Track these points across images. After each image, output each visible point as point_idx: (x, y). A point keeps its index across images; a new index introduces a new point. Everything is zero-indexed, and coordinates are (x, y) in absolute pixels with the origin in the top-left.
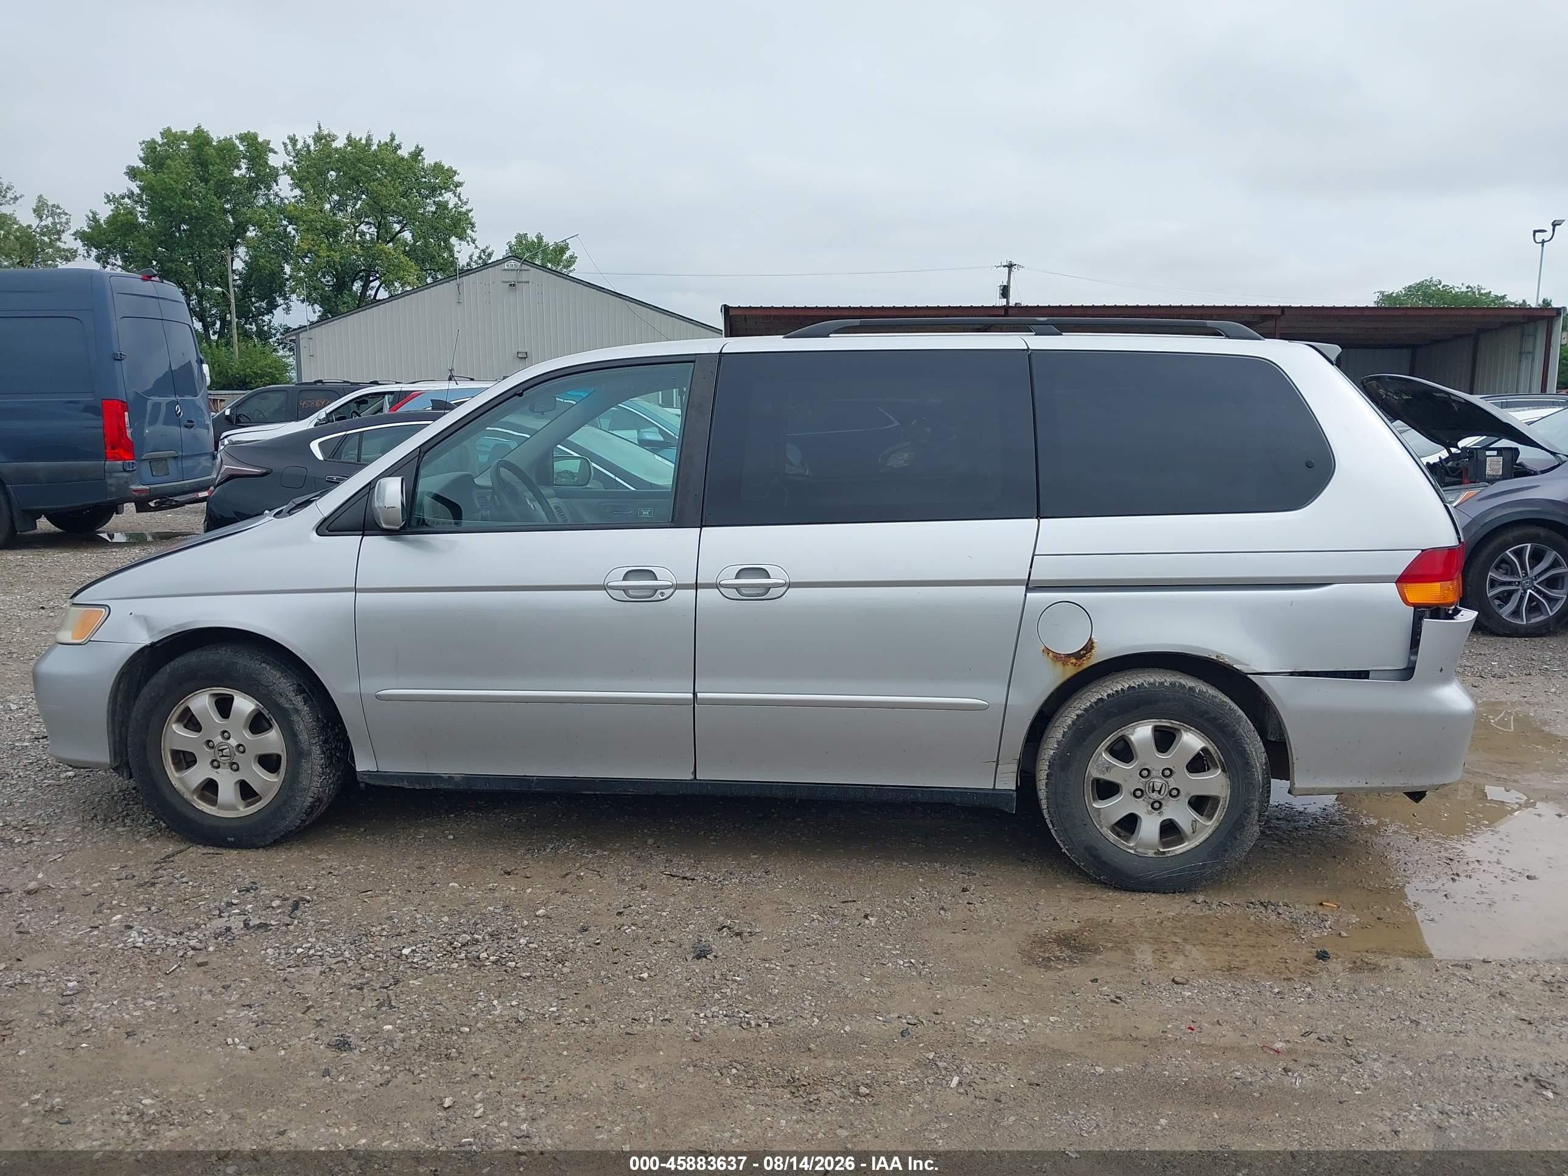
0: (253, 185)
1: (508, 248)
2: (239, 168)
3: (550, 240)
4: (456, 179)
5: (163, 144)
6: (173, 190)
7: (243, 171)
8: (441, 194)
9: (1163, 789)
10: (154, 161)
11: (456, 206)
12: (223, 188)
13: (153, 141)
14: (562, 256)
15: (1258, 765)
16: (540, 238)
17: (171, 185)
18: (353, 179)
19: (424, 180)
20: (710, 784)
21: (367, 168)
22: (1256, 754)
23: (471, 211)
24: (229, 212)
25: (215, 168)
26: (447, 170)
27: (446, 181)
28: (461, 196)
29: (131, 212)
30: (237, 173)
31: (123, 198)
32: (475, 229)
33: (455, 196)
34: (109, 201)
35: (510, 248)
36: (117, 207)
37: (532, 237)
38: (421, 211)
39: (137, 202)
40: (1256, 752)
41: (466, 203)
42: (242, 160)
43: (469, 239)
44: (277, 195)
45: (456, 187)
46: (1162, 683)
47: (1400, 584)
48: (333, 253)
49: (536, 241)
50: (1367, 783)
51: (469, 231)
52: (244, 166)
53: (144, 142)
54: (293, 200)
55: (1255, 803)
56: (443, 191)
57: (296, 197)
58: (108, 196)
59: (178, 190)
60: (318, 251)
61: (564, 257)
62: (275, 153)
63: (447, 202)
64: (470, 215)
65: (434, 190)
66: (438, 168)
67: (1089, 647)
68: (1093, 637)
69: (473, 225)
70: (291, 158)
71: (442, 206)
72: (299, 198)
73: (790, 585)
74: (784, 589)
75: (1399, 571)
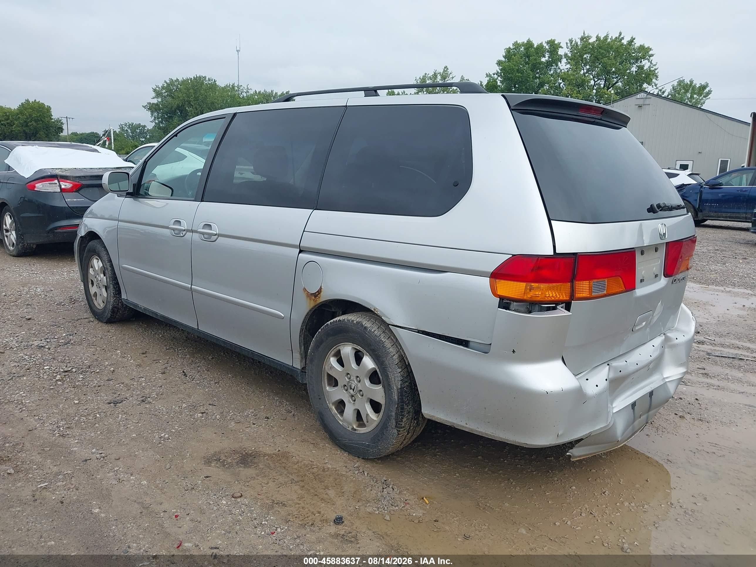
0: (549, 64)
1: (672, 88)
2: (544, 57)
3: (698, 83)
4: (650, 53)
5: (513, 49)
6: (513, 69)
7: (547, 58)
8: (641, 62)
9: (355, 389)
10: (508, 57)
11: (649, 67)
12: (536, 66)
13: (510, 48)
14: (704, 91)
15: (395, 388)
16: (691, 82)
17: (512, 67)
18: (596, 57)
19: (633, 55)
20: (202, 333)
21: (603, 51)
22: (395, 381)
23: (657, 69)
24: (538, 78)
25: (533, 58)
26: (646, 48)
27: (645, 54)
28: (652, 62)
29: (495, 81)
30: (543, 60)
31: (494, 74)
32: (658, 79)
33: (649, 62)
34: (487, 76)
35: (673, 88)
36: (490, 79)
37: (687, 81)
38: (628, 71)
39: (499, 76)
40: (394, 379)
41: (655, 65)
42: (547, 53)
43: (653, 84)
44: (559, 68)
45: (649, 57)
46: (353, 321)
47: (493, 279)
48: (579, 95)
49: (689, 83)
50: (466, 424)
51: (654, 80)
52: (547, 56)
53: (506, 49)
54: (566, 70)
55: (393, 414)
56: (643, 60)
57: (568, 68)
58: (487, 74)
59: (515, 69)
60: (572, 94)
61: (705, 91)
62: (562, 48)
63: (644, 66)
64: (656, 72)
65: (637, 59)
66: (642, 47)
67: (319, 291)
68: (322, 285)
69: (657, 77)
70: (569, 50)
71: (641, 68)
72: (569, 69)
73: (219, 235)
74: (216, 237)
75: (491, 269)
